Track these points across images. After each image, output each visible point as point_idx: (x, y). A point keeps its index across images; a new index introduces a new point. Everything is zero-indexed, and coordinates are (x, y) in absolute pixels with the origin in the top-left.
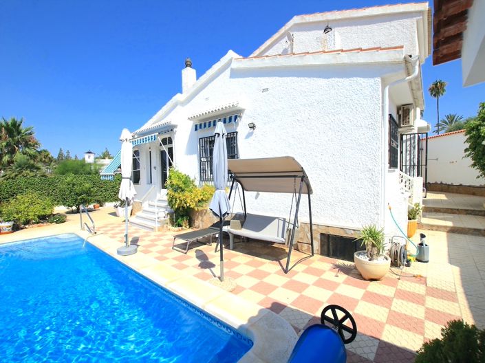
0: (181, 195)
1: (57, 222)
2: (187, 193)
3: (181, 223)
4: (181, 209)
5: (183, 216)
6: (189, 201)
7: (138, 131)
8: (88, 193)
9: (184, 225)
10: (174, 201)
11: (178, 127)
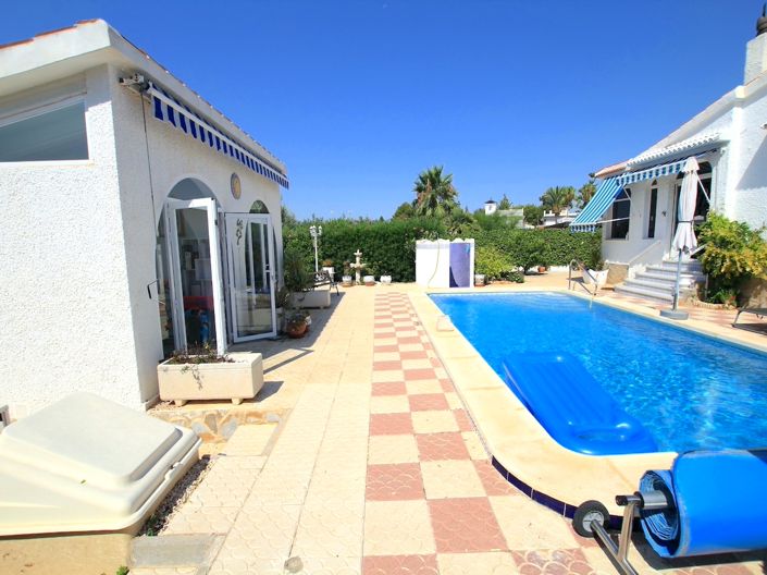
0: (734, 253)
1: (517, 282)
2: (746, 252)
3: (723, 298)
4: (728, 276)
5: (727, 288)
6: (750, 263)
7: (631, 161)
8: (541, 249)
9: (728, 302)
10: (719, 261)
11: (730, 146)
